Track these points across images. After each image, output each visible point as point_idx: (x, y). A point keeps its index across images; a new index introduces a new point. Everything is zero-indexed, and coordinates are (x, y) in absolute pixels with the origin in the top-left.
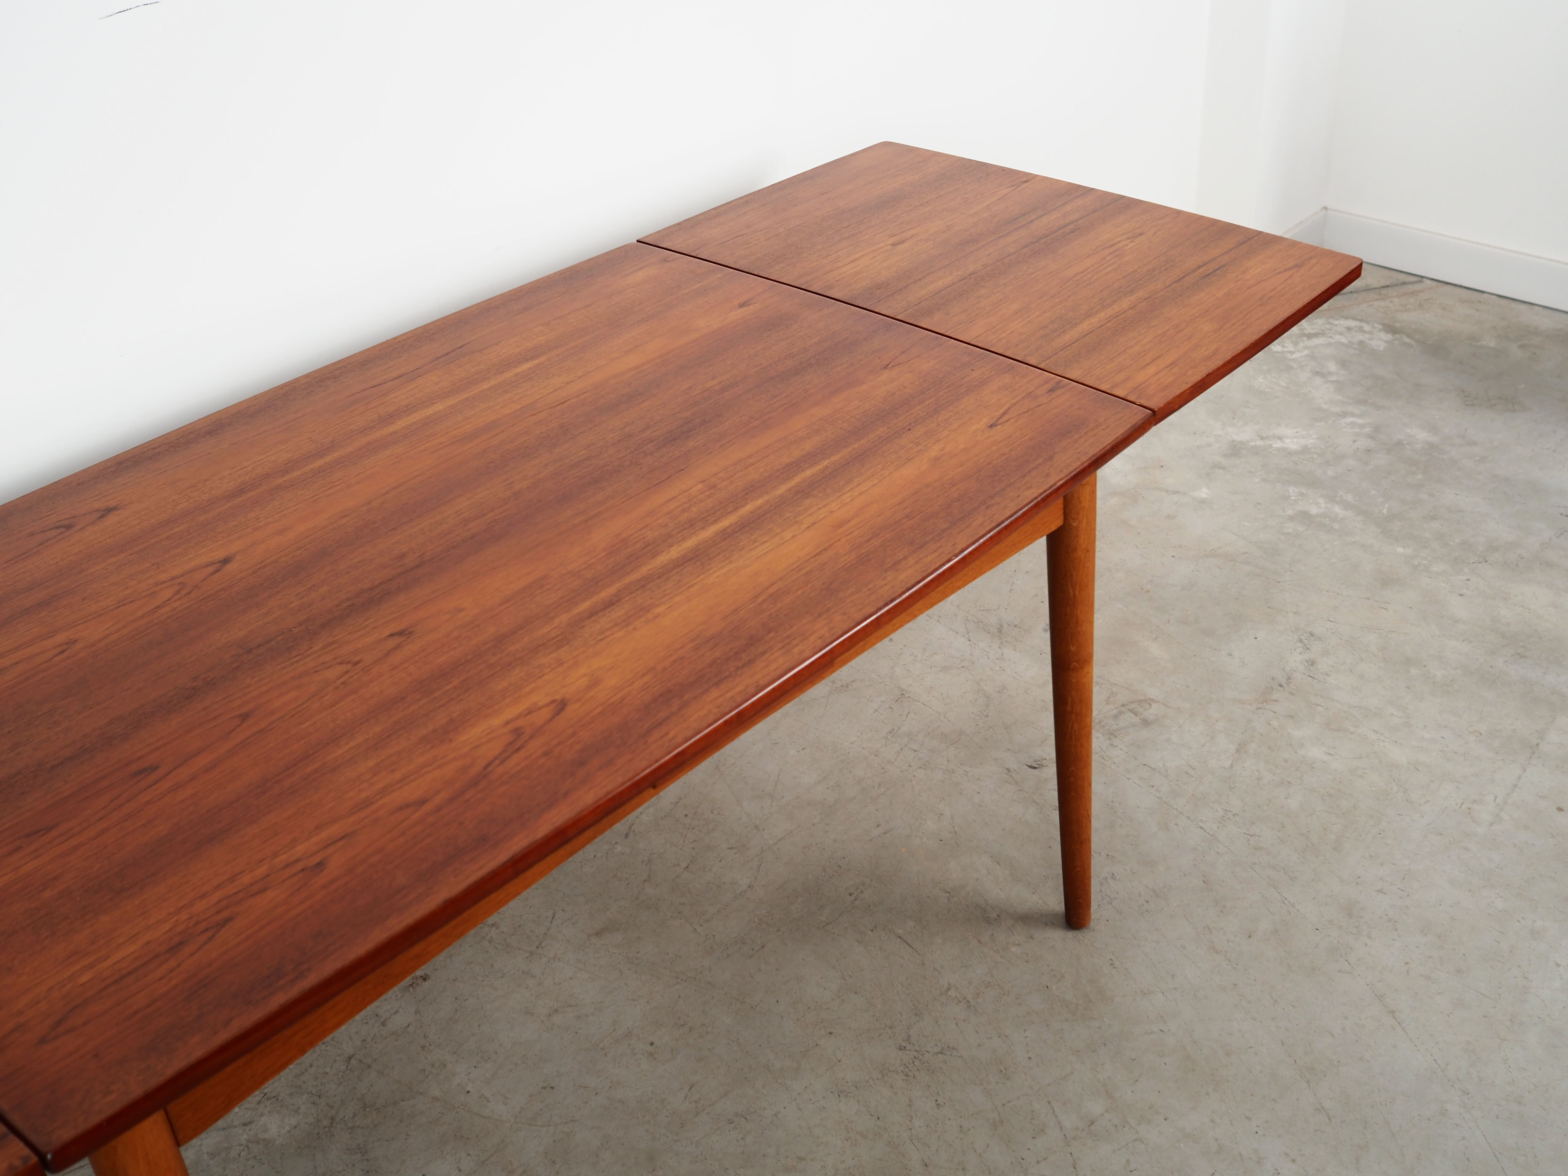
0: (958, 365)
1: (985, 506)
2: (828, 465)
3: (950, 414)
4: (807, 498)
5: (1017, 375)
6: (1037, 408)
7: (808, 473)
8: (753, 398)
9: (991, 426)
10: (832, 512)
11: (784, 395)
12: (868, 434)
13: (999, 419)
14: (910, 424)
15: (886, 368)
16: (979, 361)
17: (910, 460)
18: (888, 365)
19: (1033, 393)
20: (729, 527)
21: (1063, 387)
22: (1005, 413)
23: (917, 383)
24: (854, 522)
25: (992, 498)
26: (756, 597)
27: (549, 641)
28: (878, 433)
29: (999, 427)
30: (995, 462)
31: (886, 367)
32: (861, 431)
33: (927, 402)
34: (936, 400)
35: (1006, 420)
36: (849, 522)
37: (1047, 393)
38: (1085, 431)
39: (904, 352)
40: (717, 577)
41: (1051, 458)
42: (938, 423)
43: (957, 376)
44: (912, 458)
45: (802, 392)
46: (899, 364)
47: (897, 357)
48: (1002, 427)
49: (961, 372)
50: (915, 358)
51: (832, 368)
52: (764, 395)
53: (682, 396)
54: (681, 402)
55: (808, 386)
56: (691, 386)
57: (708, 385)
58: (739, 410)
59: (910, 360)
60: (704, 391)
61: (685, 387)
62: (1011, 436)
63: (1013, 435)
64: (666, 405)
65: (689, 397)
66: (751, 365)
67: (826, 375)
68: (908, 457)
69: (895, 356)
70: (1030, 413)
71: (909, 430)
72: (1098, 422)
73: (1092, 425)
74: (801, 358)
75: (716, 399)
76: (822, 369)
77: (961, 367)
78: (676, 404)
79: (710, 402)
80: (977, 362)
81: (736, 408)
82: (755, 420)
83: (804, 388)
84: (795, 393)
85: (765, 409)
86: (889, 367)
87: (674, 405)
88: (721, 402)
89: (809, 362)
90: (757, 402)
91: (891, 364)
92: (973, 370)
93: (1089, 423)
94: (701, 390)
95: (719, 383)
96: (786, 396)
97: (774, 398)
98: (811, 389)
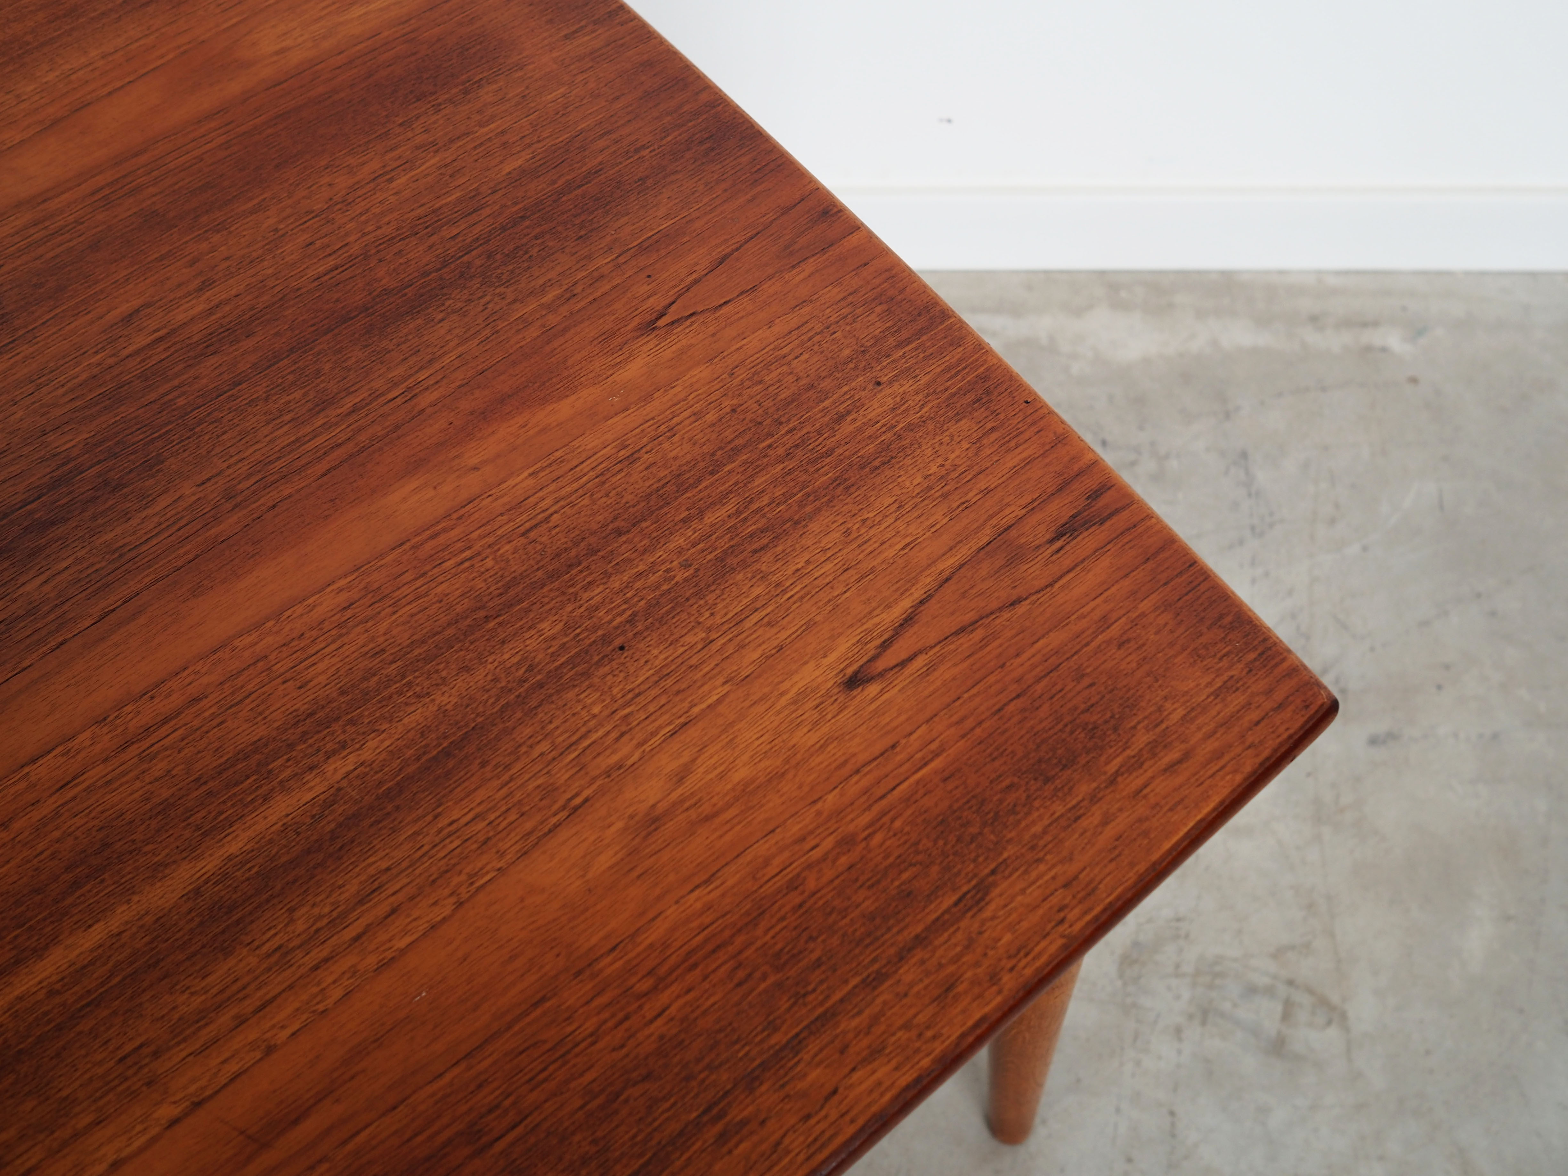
0: (847, 352)
1: (719, 1127)
2: (344, 783)
3: (757, 591)
4: (229, 952)
5: (993, 429)
6: (1006, 615)
7: (279, 811)
8: (267, 399)
9: (854, 682)
10: (270, 1050)
11: (349, 402)
12: (503, 642)
13: (885, 645)
14: (631, 621)
15: (654, 329)
16: (908, 342)
17: (576, 809)
18: (662, 315)
19: (1013, 533)
21: (1102, 522)
22: (908, 620)
23: (711, 417)
24: (309, 1127)
25: (751, 1081)
28: (532, 644)
29: (873, 689)
30: (811, 884)
31: (649, 326)
32: (491, 625)
33: (710, 518)
34: (738, 513)
35: (904, 656)
36: (296, 1122)
37: (1052, 541)
38: (1112, 767)
39: (722, 261)
41: (981, 894)
42: (709, 630)
43: (827, 403)
44: (586, 800)
45: (399, 401)
46: (692, 315)
47: (696, 282)
48: (882, 692)
49: (845, 389)
50: (741, 293)
51: (515, 301)
52: (298, 395)
53: (96, 353)
54: (84, 376)
55: (422, 376)
56: (137, 311)
57: (180, 316)
58: (209, 452)
59: (726, 303)
60: (161, 339)
61: (124, 308)
62: (893, 747)
63: (903, 741)
64: (39, 387)
65: (111, 361)
66: (318, 244)
67: (487, 332)
68: (577, 795)
69: (694, 276)
70: (979, 634)
71: (622, 648)
72: (1164, 726)
73: (1142, 739)
74: (453, 238)
75: (176, 382)
76: (488, 298)
77: (851, 365)
78: (69, 385)
79: (152, 396)
80: (899, 345)
81: (207, 437)
82: (236, 506)
83: (410, 382)
84: (381, 400)
85: (279, 458)
86: (661, 323)
87: (61, 391)
88: (181, 402)
89: (465, 258)
90: (268, 423)
91: (674, 307)
92: (879, 384)
93: (1134, 727)
94: (155, 331)
95: (210, 312)
96: (355, 410)
97: (319, 412)
98: (427, 389)
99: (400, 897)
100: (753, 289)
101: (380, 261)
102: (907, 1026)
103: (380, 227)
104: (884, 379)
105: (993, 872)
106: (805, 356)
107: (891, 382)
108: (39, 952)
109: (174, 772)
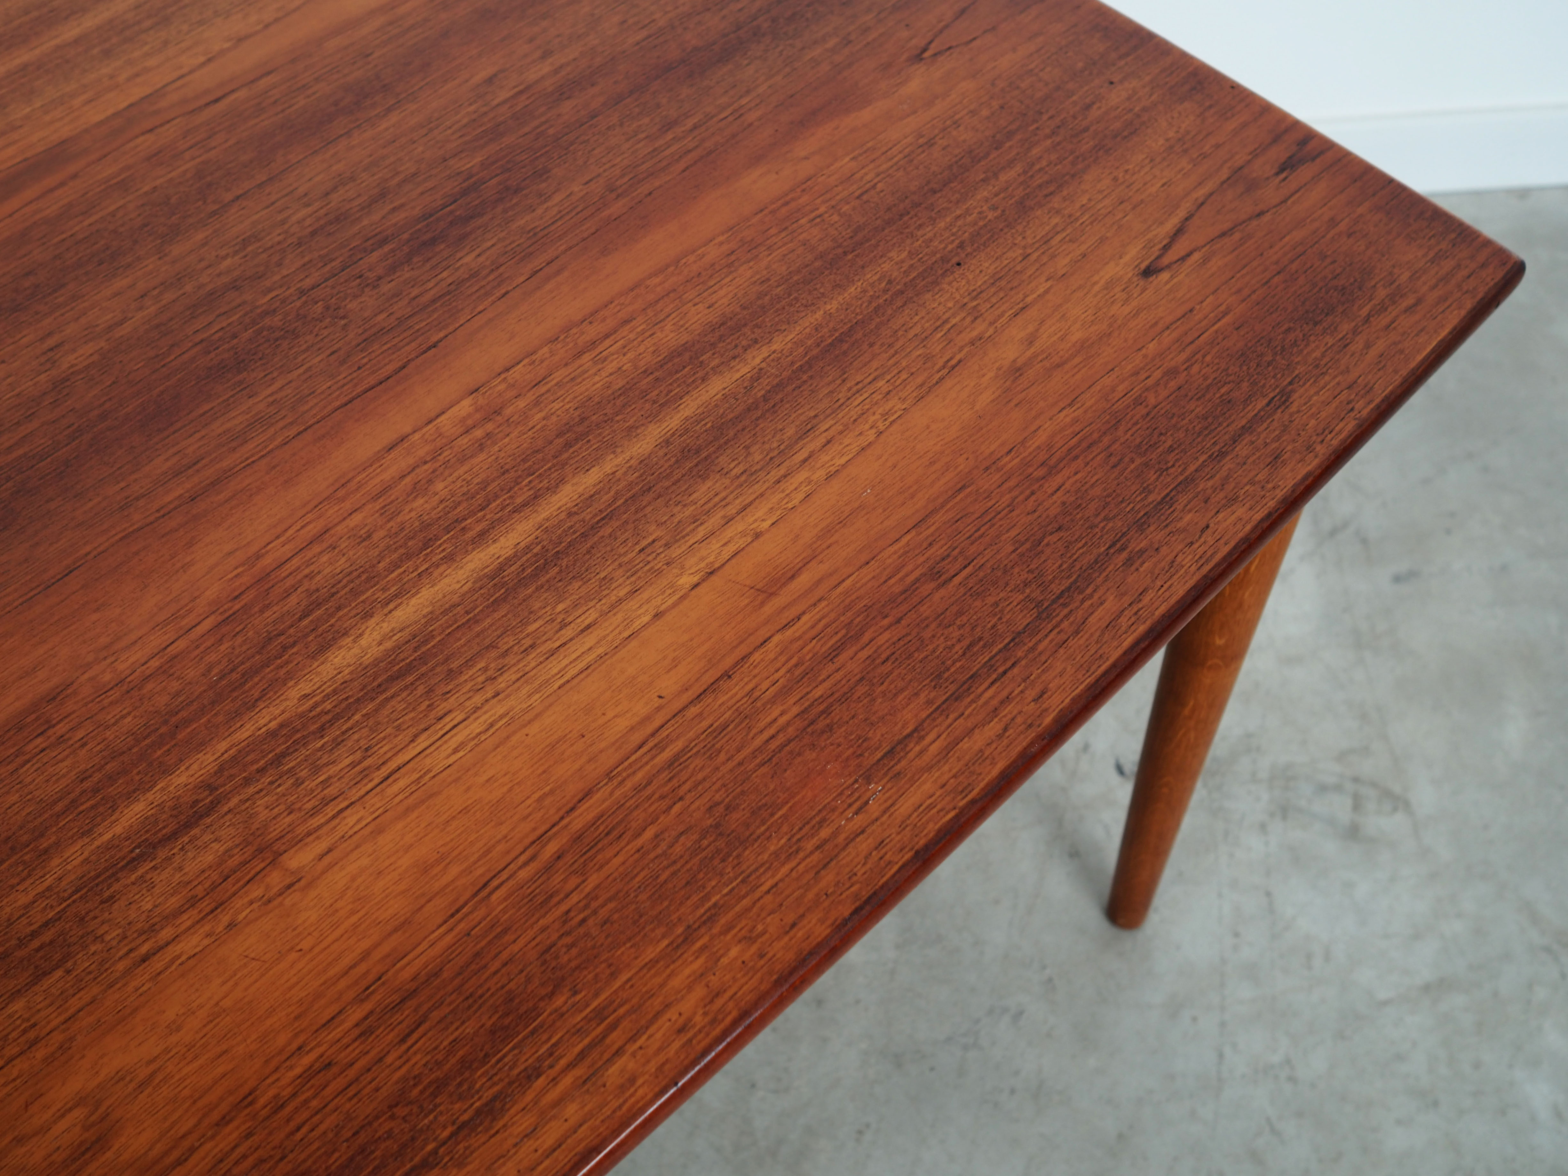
0: (1080, 65)
1: (1124, 555)
2: (764, 365)
3: (1055, 221)
4: (704, 478)
5: (1211, 107)
6: (1255, 223)
7: (716, 387)
8: (621, 125)
9: (1148, 272)
10: (758, 535)
11: (690, 123)
12: (863, 267)
13: (1166, 248)
14: (961, 246)
15: (922, 59)
16: (1127, 55)
17: (953, 367)
18: (925, 50)
19: (1246, 171)
20: (508, 562)
21: (1313, 159)
22: (1179, 232)
23: (985, 112)
24: (804, 579)
25: (1141, 525)
26: (541, 839)
27: (22, 943)
28: (886, 266)
29: (1165, 276)
30: (1152, 400)
31: (918, 57)
32: (850, 257)
33: (1003, 177)
34: (1025, 172)
35: (1183, 253)
36: (793, 577)
37: (1277, 174)
38: (1364, 312)
39: (963, 11)
40: (456, 751)
41: (1284, 398)
42: (1025, 247)
43: (1074, 98)
44: (960, 361)
45: (731, 119)
46: (950, 48)
47: (946, 27)
48: (1172, 278)
49: (1086, 88)
50: (985, 32)
51: (803, 48)
52: (646, 120)
53: (471, 104)
54: (465, 121)
55: (744, 101)
56: (495, 75)
57: (532, 76)
58: (585, 163)
59: (974, 39)
60: (521, 92)
61: (483, 75)
62: (1191, 311)
63: (1198, 307)
64: (431, 130)
65: (485, 109)
66: (631, 21)
67: (788, 69)
68: (951, 359)
69: (942, 24)
70: (1237, 236)
71: (959, 264)
72: (1397, 283)
73: (1382, 293)
74: (740, 10)
75: (543, 119)
76: (781, 48)
77: (1087, 73)
78: (454, 128)
79: (526, 129)
80: (1121, 58)
81: (580, 153)
82: (618, 196)
83: (736, 106)
84: (715, 119)
85: (643, 163)
86: (926, 55)
87: (449, 132)
88: (551, 131)
89: (755, 23)
90: (628, 140)
91: (933, 45)
92: (1112, 83)
93: (1374, 286)
94: (515, 87)
95: (556, 71)
96: (695, 127)
97: (667, 130)
98: (750, 110)
99: (831, 433)
100: (994, 28)
101: (685, 29)
102: (1252, 482)
103: (677, 8)
104: (1115, 80)
105: (1290, 383)
106: (1048, 69)
107: (1121, 82)
108: (553, 489)
109: (624, 368)
